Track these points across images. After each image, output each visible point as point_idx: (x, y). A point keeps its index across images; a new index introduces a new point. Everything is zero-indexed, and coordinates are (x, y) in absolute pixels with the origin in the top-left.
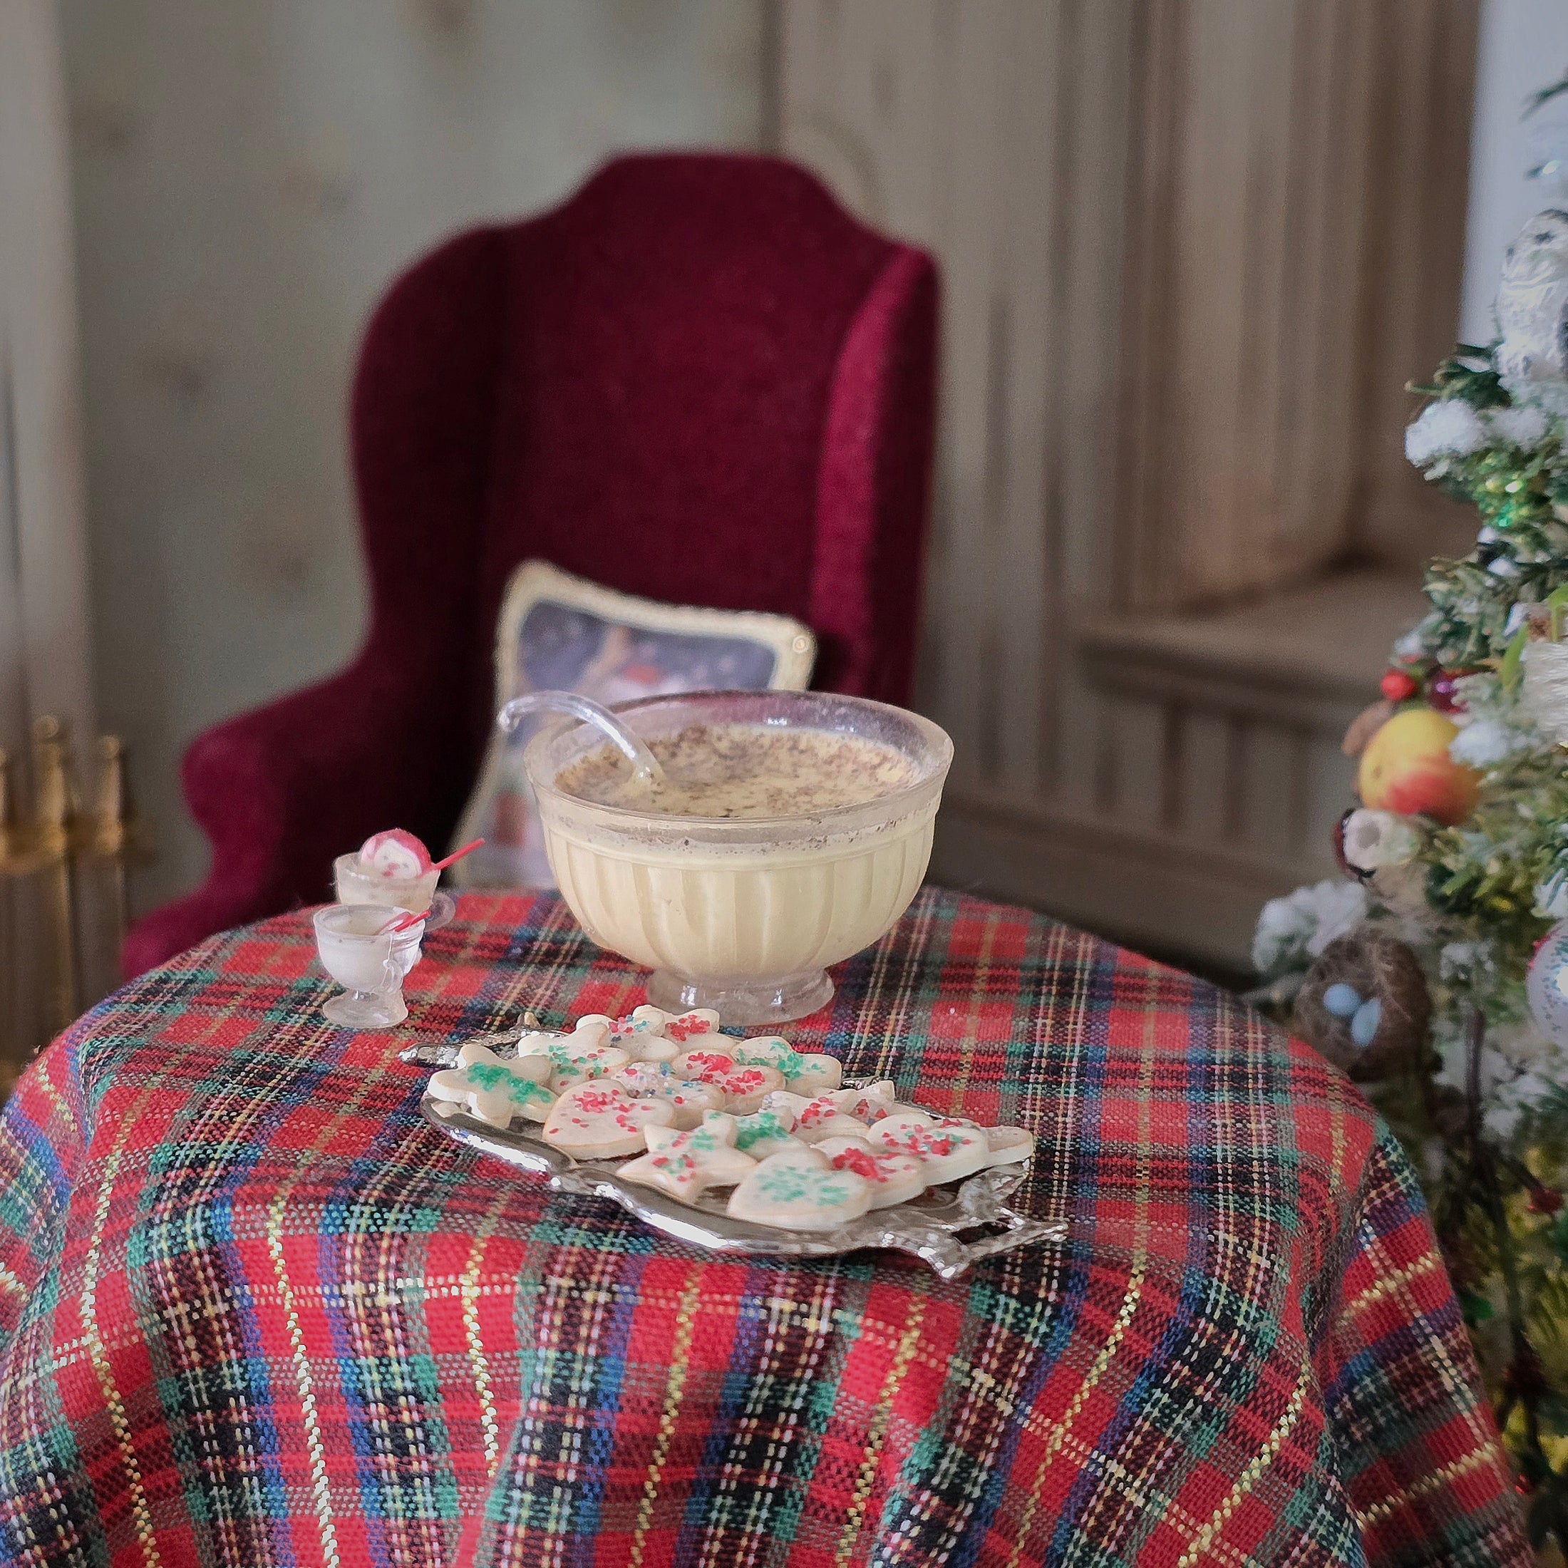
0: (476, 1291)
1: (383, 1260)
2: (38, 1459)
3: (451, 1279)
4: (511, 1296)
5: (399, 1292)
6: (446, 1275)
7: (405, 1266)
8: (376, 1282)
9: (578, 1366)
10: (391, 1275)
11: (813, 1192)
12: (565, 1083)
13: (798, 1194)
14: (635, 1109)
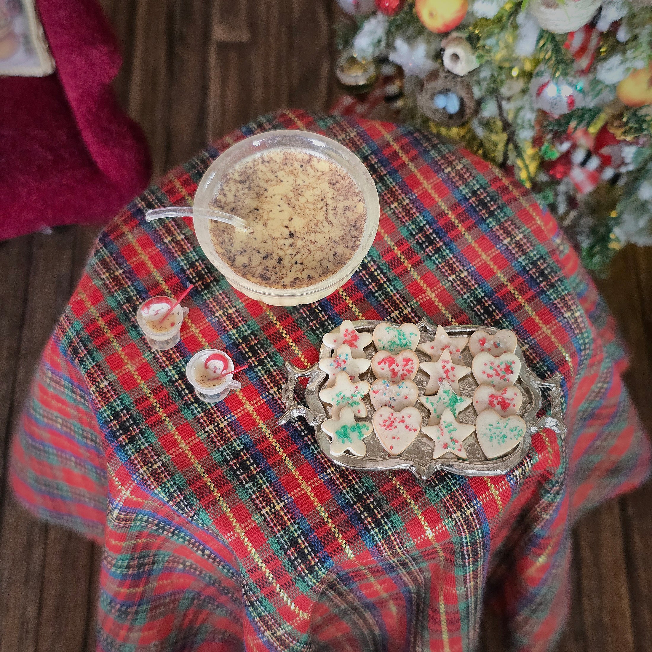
1: (395, 543)
3: (422, 536)
4: (446, 530)
7: (404, 540)
8: (395, 549)
10: (400, 545)
11: (508, 434)
12: (359, 411)
13: (504, 437)
14: (406, 419)
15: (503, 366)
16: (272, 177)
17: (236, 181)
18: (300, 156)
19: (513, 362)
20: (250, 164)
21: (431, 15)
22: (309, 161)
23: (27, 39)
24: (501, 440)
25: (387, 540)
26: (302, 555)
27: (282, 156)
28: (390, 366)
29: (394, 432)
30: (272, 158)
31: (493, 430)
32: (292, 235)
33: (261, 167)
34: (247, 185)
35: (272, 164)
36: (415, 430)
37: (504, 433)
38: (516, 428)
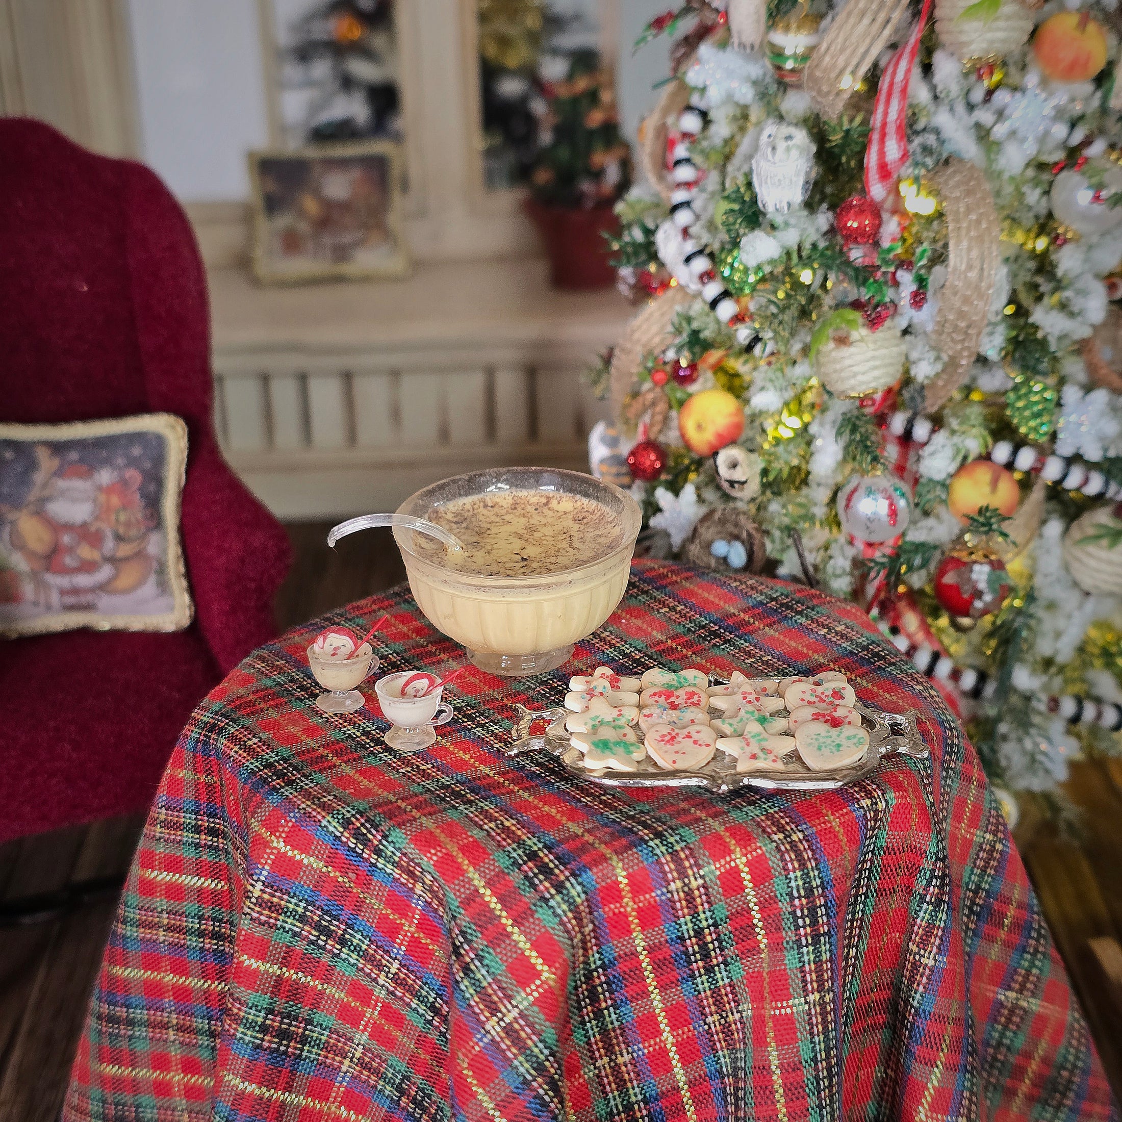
0: (744, 860)
1: (687, 864)
2: (542, 1053)
3: (728, 859)
4: (763, 854)
5: (702, 877)
6: (724, 857)
7: (701, 862)
8: (687, 877)
9: (811, 874)
10: (695, 870)
11: (844, 742)
12: (625, 735)
13: (839, 745)
14: (694, 734)
15: (830, 692)
16: (498, 519)
17: (449, 521)
18: (534, 500)
19: (844, 688)
20: (468, 507)
21: (699, 427)
22: (546, 504)
23: (161, 571)
24: (834, 749)
25: (674, 854)
26: (545, 870)
27: (511, 501)
28: (667, 698)
29: (676, 747)
30: (497, 503)
31: (822, 740)
32: (523, 559)
33: (482, 510)
34: (464, 525)
35: (496, 509)
36: (708, 745)
37: (837, 742)
38: (855, 736)
